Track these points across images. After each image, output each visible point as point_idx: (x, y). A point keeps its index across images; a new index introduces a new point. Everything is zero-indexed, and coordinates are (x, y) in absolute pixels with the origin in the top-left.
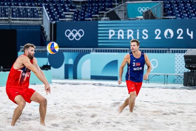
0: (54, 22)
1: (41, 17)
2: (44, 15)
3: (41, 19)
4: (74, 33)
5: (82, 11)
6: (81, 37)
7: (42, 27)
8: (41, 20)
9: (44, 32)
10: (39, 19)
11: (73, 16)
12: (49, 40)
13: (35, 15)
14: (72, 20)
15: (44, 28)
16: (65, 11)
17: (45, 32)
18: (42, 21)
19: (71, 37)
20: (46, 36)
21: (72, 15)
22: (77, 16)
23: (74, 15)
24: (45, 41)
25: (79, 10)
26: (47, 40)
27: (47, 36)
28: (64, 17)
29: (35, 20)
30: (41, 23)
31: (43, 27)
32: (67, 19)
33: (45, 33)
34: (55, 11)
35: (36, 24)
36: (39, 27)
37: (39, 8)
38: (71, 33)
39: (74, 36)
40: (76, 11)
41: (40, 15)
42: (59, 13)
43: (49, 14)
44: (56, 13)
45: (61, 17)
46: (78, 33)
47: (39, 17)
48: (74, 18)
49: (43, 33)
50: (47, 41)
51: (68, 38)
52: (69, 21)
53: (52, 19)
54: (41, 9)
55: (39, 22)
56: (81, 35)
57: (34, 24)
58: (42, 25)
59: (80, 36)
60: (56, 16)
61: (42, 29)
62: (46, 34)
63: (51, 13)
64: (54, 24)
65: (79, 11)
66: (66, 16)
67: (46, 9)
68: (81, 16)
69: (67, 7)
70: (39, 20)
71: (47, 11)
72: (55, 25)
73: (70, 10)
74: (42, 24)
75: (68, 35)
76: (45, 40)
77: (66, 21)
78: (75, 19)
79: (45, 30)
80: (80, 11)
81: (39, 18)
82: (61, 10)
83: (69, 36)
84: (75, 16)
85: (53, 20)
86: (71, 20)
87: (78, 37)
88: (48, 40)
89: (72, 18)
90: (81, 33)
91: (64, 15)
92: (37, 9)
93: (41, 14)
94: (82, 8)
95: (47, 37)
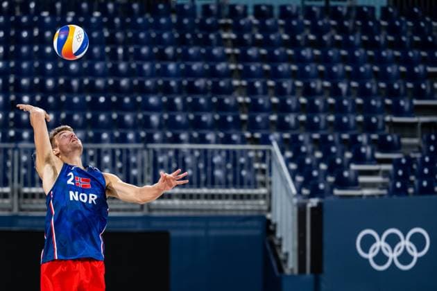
0: (314, 202)
1: (263, 184)
2: (275, 178)
3: (263, 191)
4: (392, 241)
5: (423, 159)
6: (419, 259)
7: (269, 222)
8: (264, 196)
9: (276, 242)
10: (256, 191)
11: (387, 180)
12: (296, 271)
13: (242, 177)
14: (384, 192)
15: (275, 225)
16: (359, 158)
17: (281, 239)
18: (268, 197)
19: (381, 258)
20: (282, 256)
21: (386, 173)
22: (404, 179)
23: (392, 173)
24: (277, 274)
25: (413, 155)
26: (287, 272)
27: (287, 254)
28: (355, 184)
29: (242, 197)
30: (265, 208)
31: (274, 221)
32: (367, 192)
33: (280, 246)
34: (320, 161)
35: (245, 210)
36: (255, 223)
37: (256, 151)
38: (380, 244)
39: (393, 255)
40: (399, 160)
41: (260, 177)
42: (334, 169)
43: (293, 174)
44: (323, 166)
45: (342, 183)
46: (405, 243)
47: (255, 185)
48: (391, 184)
49: (272, 244)
50: (287, 276)
51: (367, 260)
52: (372, 196)
53: (305, 192)
54: (264, 152)
55: (255, 202)
56: (419, 250)
57: (239, 210)
58: (269, 216)
59: (416, 255)
60: (321, 179)
61: (268, 228)
62: (284, 249)
63: (302, 169)
64: (313, 209)
65: (410, 160)
66: (362, 179)
67: (283, 153)
68: (421, 176)
69: (365, 146)
70: (256, 197)
71: (288, 161)
72: (318, 211)
73: (378, 155)
74: (269, 210)
75: (366, 251)
76: (281, 270)
77: (361, 196)
78: (395, 191)
79: (278, 235)
80: (415, 159)
81: (256, 188)
82: (342, 157)
83: (370, 256)
84: (396, 178)
85: (311, 196)
86: (381, 196)
87: (405, 257)
88: (292, 270)
89: (383, 186)
90: (418, 241)
91: (352, 174)
92: (251, 154)
93: (263, 171)
94: (422, 145)
95: (286, 261)
